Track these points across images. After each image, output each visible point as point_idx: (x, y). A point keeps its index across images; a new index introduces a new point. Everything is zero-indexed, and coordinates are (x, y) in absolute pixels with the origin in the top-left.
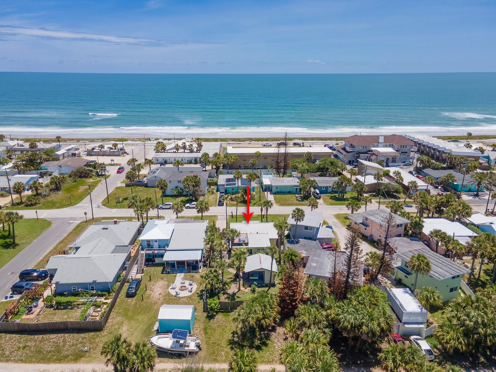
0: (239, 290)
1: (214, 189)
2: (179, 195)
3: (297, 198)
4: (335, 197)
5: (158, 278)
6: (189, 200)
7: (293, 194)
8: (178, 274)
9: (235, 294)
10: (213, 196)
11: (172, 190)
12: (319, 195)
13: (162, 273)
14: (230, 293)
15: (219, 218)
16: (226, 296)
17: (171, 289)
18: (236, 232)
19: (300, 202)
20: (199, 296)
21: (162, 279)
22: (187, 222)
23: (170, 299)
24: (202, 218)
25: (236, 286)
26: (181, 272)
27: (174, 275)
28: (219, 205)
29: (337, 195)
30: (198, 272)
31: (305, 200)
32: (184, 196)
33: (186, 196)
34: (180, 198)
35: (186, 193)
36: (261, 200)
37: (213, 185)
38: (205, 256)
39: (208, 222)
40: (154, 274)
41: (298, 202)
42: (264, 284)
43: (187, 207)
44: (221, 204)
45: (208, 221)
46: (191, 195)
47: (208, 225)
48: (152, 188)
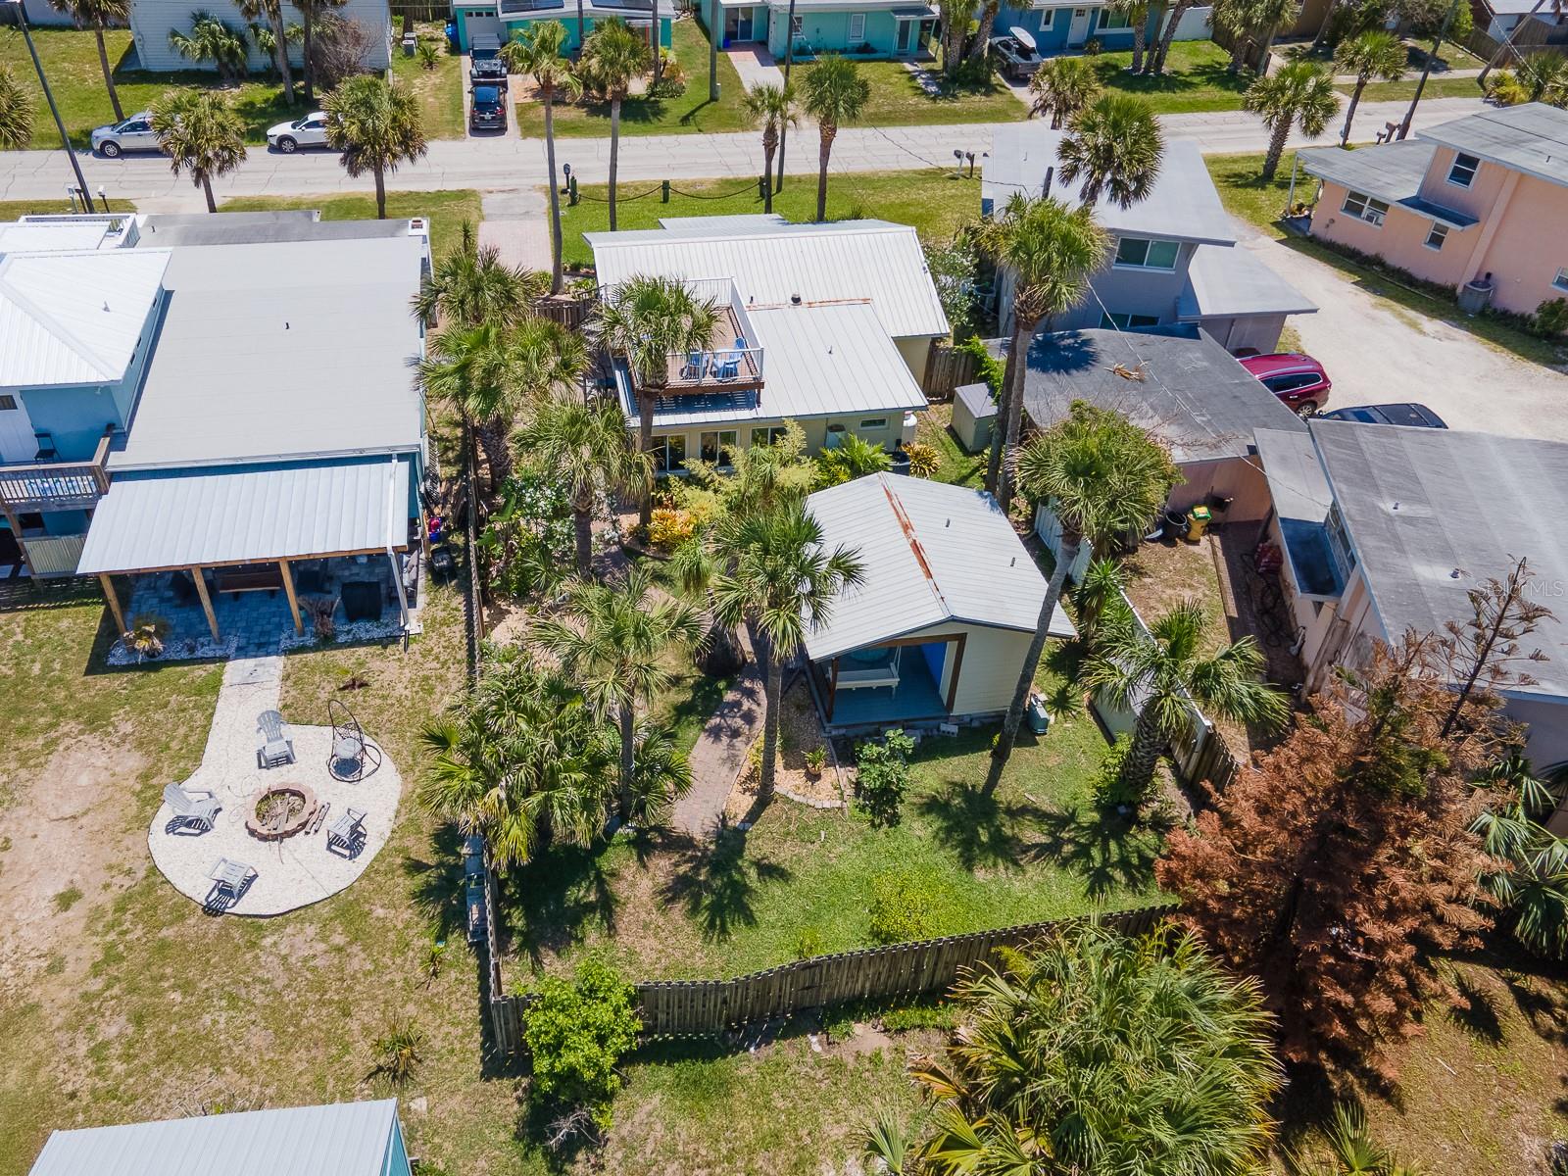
0: (765, 798)
1: (431, 40)
2: (226, 70)
3: (913, 78)
4: (1115, 67)
5: (59, 713)
6: (291, 100)
7: (889, 60)
8: (236, 670)
9: (739, 834)
10: (435, 78)
11: (174, 34)
12: (1036, 58)
13: (98, 664)
14: (698, 836)
15: (489, 203)
16: (663, 867)
17: (171, 828)
18: (683, 304)
19: (941, 104)
20: (424, 895)
21: (95, 720)
22: (280, 235)
23: (163, 946)
24: (382, 206)
25: (732, 761)
26: (258, 646)
27: (200, 672)
28: (477, 130)
29: (1125, 60)
30: (395, 640)
31: (961, 93)
32: (255, 77)
33: (269, 76)
34: (236, 91)
35: (266, 59)
36: (720, 94)
37: (425, 20)
38: (441, 489)
39: (425, 231)
40: (23, 679)
41: (925, 104)
42: (947, 719)
43: (283, 139)
44: (487, 119)
45: (425, 223)
46: (297, 74)
47: (426, 251)
48: (54, 34)
